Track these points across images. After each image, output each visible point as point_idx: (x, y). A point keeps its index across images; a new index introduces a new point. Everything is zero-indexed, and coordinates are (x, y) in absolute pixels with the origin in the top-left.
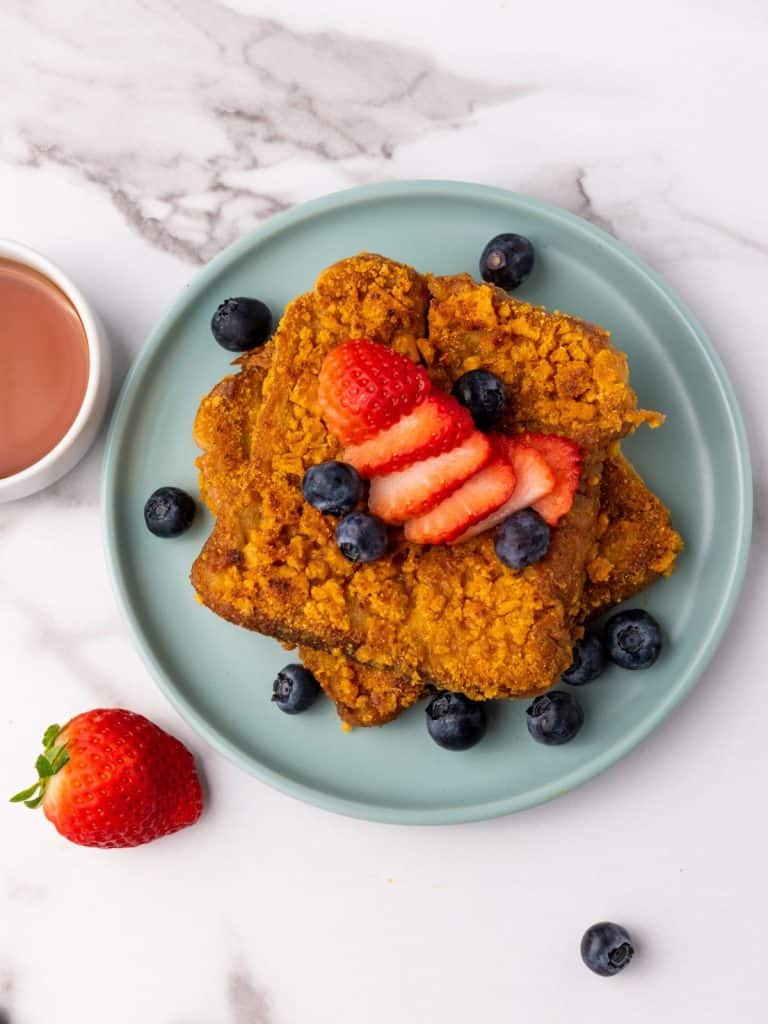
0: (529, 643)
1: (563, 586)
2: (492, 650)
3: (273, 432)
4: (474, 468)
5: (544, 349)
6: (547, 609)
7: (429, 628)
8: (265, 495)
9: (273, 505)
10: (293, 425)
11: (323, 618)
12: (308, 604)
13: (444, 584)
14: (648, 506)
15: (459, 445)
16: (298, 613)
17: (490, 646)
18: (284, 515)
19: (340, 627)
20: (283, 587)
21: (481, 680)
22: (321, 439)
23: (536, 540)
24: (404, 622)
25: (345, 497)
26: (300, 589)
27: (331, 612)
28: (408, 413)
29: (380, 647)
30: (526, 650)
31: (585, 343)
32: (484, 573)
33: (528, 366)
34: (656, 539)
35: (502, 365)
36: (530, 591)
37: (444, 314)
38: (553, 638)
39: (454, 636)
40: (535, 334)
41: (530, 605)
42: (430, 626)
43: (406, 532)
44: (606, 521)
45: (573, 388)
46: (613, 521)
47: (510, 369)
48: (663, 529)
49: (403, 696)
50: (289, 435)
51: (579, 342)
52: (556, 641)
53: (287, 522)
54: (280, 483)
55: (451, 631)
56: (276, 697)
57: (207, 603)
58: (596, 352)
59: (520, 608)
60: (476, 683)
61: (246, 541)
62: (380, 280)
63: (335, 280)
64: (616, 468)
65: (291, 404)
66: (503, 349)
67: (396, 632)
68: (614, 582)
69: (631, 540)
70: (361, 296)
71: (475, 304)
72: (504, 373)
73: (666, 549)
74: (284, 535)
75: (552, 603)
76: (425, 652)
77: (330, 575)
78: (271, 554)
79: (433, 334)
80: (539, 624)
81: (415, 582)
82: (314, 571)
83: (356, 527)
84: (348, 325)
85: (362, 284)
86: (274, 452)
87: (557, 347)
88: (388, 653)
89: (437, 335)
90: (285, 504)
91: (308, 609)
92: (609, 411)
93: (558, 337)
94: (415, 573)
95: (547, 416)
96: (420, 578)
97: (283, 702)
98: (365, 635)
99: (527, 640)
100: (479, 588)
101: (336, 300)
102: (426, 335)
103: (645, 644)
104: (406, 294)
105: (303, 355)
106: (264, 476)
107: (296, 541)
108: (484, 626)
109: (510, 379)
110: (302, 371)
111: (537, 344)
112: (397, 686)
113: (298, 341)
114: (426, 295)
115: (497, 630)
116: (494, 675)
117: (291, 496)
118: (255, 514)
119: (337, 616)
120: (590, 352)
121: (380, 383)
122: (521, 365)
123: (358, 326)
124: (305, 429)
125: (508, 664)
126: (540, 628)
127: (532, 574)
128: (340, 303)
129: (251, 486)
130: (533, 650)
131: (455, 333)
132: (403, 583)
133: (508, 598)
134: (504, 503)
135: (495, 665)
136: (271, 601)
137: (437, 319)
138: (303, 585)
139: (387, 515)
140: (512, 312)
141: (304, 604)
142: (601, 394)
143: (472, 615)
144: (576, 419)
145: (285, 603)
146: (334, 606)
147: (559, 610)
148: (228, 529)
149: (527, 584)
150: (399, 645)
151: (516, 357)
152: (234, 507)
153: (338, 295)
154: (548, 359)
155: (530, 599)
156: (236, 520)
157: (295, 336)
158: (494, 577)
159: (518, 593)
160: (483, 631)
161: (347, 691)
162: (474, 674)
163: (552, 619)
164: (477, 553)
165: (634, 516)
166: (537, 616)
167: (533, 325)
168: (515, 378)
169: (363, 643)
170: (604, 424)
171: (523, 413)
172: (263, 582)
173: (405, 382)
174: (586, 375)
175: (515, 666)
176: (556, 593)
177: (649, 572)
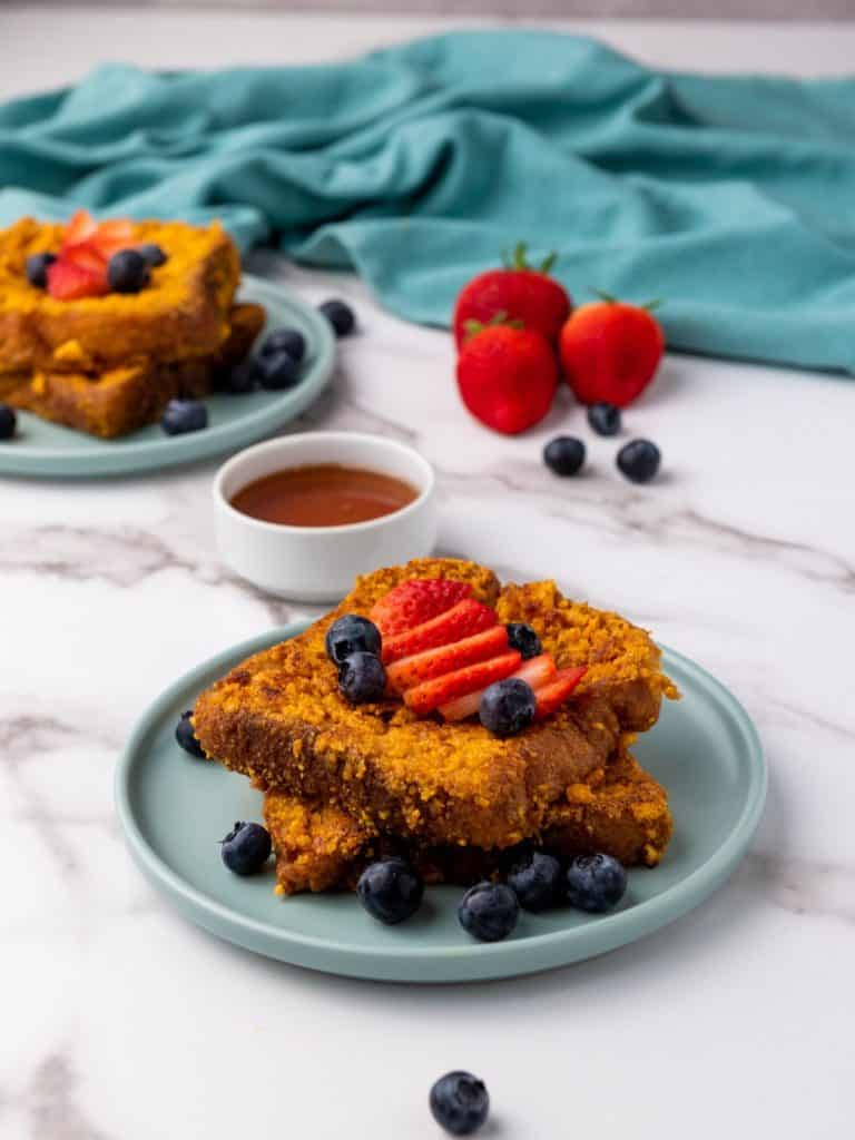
1: (534, 754)
2: (443, 765)
5: (587, 630)
6: (510, 757)
7: (393, 743)
9: (295, 659)
12: (290, 706)
13: (423, 734)
16: (277, 711)
17: (443, 763)
20: (273, 693)
21: (423, 776)
24: (372, 734)
26: (288, 699)
29: (339, 735)
30: (476, 770)
33: (570, 644)
35: (546, 644)
38: (505, 774)
39: (413, 752)
41: (495, 751)
45: (602, 652)
47: (553, 647)
48: (655, 793)
49: (344, 841)
52: (509, 780)
60: (417, 779)
61: (259, 671)
63: (425, 562)
66: (551, 628)
68: (590, 806)
69: (620, 793)
73: (651, 800)
75: (517, 756)
76: (380, 751)
80: (497, 761)
85: (446, 569)
93: (603, 621)
94: (399, 726)
97: (229, 842)
99: (480, 765)
101: (420, 572)
103: (603, 866)
106: (297, 646)
108: (443, 754)
112: (343, 829)
116: (436, 776)
122: (563, 646)
125: (453, 773)
126: (496, 763)
129: (283, 648)
136: (257, 699)
140: (569, 605)
142: (626, 655)
144: (597, 674)
145: (270, 701)
153: (423, 569)
154: (589, 638)
157: (374, 585)
165: (631, 784)
167: (584, 614)
169: (325, 731)
170: (621, 676)
172: (257, 689)
174: (618, 643)
175: (460, 776)
177: (628, 812)
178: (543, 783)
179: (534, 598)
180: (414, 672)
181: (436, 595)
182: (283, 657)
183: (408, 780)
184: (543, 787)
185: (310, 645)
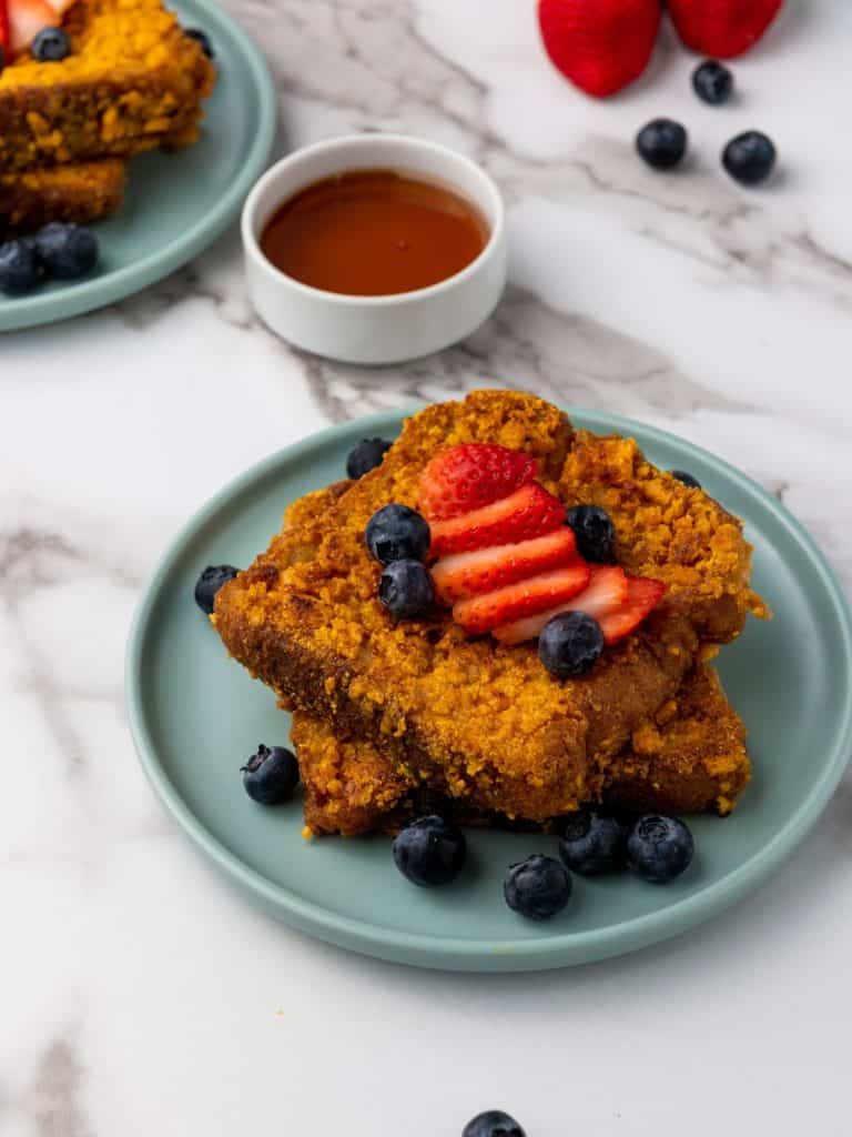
0: (536, 734)
1: (597, 708)
2: (493, 730)
3: (362, 495)
5: (669, 513)
6: (570, 715)
7: (437, 688)
8: (326, 540)
9: (331, 546)
11: (331, 642)
12: (323, 629)
13: (473, 668)
15: (543, 535)
17: (494, 725)
18: (337, 556)
19: (345, 654)
20: (305, 607)
21: (470, 747)
24: (414, 675)
26: (321, 615)
27: (342, 640)
28: (504, 498)
29: (377, 681)
30: (532, 739)
31: (713, 515)
32: (519, 674)
33: (649, 528)
35: (621, 523)
36: (559, 696)
37: (581, 458)
38: (564, 742)
39: (460, 705)
40: (665, 497)
41: (554, 705)
43: (454, 607)
44: (674, 708)
45: (685, 552)
47: (628, 529)
48: (733, 737)
49: (381, 792)
51: (708, 513)
52: (567, 750)
53: (338, 564)
55: (458, 699)
58: (721, 524)
59: (541, 704)
60: (463, 749)
61: (290, 563)
62: (531, 412)
63: (486, 396)
64: (707, 680)
65: (392, 481)
66: (627, 505)
68: (658, 758)
70: (505, 419)
71: (616, 451)
72: (621, 532)
73: (728, 753)
74: (329, 573)
75: (578, 713)
76: (423, 704)
78: (307, 582)
79: (564, 479)
80: (557, 723)
81: (442, 657)
84: (482, 440)
85: (510, 409)
86: (354, 510)
87: (684, 514)
88: (382, 690)
89: (567, 481)
90: (343, 549)
91: (321, 632)
92: (714, 577)
93: (687, 504)
94: (446, 652)
96: (450, 656)
97: (249, 774)
98: (367, 669)
99: (535, 730)
100: (508, 684)
101: (479, 412)
102: (556, 479)
103: (668, 838)
104: (550, 432)
106: (334, 523)
107: (339, 582)
108: (495, 708)
109: (625, 539)
110: (416, 460)
111: (665, 508)
112: (380, 778)
115: (507, 717)
116: (485, 747)
117: (354, 548)
119: (347, 646)
120: (715, 524)
122: (640, 528)
126: (554, 727)
127: (569, 686)
128: (482, 416)
129: (317, 527)
130: (537, 742)
131: (586, 486)
133: (533, 695)
135: (492, 738)
136: (286, 615)
137: (573, 466)
139: (441, 583)
140: (651, 472)
141: (318, 628)
142: (711, 561)
143: (488, 694)
144: (676, 582)
145: (300, 618)
147: (584, 723)
149: (560, 690)
150: (399, 688)
152: (291, 540)
153: (483, 408)
154: (671, 525)
155: (556, 702)
156: (286, 549)
157: (425, 429)
158: (528, 678)
160: (493, 712)
162: (465, 740)
164: (520, 659)
165: (706, 720)
166: (556, 717)
167: (667, 488)
168: (630, 539)
169: (361, 673)
172: (286, 598)
174: (703, 540)
175: (512, 747)
176: (587, 708)
177: (700, 767)
178: (605, 738)
179: (610, 463)
180: (466, 584)
181: (496, 476)
182: (317, 539)
183: (453, 749)
184: (606, 743)
185: (349, 521)
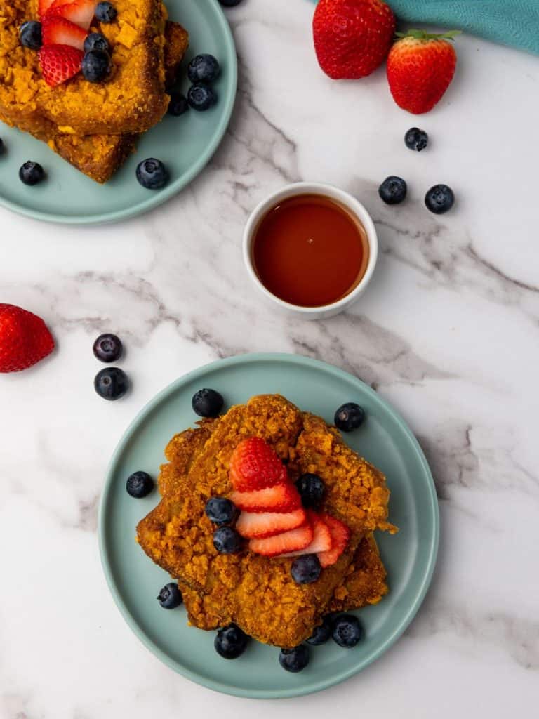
0: (291, 623)
2: (272, 620)
3: (202, 470)
4: (293, 526)
5: (350, 475)
6: (307, 607)
8: (187, 500)
10: (213, 470)
11: (194, 574)
12: (189, 564)
13: (260, 576)
14: (376, 568)
15: (290, 512)
16: (182, 567)
17: (272, 617)
18: (193, 514)
19: (201, 582)
20: (179, 551)
22: (224, 481)
23: (312, 574)
24: (233, 589)
25: (225, 519)
26: (187, 555)
27: (199, 572)
28: (271, 487)
29: (217, 599)
30: (289, 626)
31: (371, 480)
32: (282, 578)
34: (375, 587)
35: (327, 474)
36: (301, 596)
37: (306, 441)
38: (304, 623)
40: (348, 466)
41: (299, 603)
42: (245, 597)
43: (250, 544)
44: (352, 568)
45: (357, 500)
46: (356, 569)
47: (330, 478)
50: (209, 474)
51: (368, 479)
52: (306, 626)
53: (193, 518)
54: (196, 498)
55: (255, 603)
56: (160, 598)
57: (140, 543)
58: (375, 486)
59: (293, 603)
61: (170, 520)
62: (281, 412)
63: (258, 405)
64: (368, 543)
65: (215, 459)
67: (228, 594)
68: (346, 602)
69: (362, 583)
70: (269, 417)
71: (323, 442)
72: (327, 479)
73: (378, 594)
74: (189, 524)
75: (310, 606)
76: (239, 609)
77: (205, 552)
78: (180, 532)
79: (298, 447)
80: (301, 614)
81: (246, 570)
82: (198, 548)
83: (225, 536)
84: (258, 429)
86: (199, 481)
87: (356, 477)
88: (220, 603)
89: (300, 448)
90: (195, 509)
91: (188, 567)
92: (371, 518)
93: (358, 472)
94: (247, 566)
95: (340, 508)
96: (249, 569)
97: (163, 601)
98: (212, 590)
99: (291, 620)
100: (277, 585)
101: (255, 415)
102: (294, 446)
103: (352, 637)
104: (291, 423)
105: (230, 437)
107: (194, 529)
108: (272, 606)
109: (329, 483)
110: (226, 444)
111: (348, 471)
113: (229, 429)
114: (301, 428)
115: (278, 610)
116: (269, 634)
117: (199, 505)
118: (179, 508)
119: (201, 576)
120: (372, 486)
121: (262, 468)
123: (262, 432)
124: (218, 474)
125: (277, 630)
126: (299, 617)
127: (305, 588)
128: (257, 417)
129: (181, 494)
130: (292, 627)
131: (309, 451)
132: (240, 568)
133: (289, 596)
134: (302, 549)
135: (271, 628)
136: (171, 556)
137: (302, 440)
138: (189, 553)
139: (243, 533)
140: (341, 451)
141: (187, 563)
142: (370, 508)
143: (268, 598)
144: (354, 516)
146: (201, 569)
147: (313, 611)
148: (163, 511)
149: (301, 592)
150: (227, 601)
151: (335, 474)
152: (169, 501)
153: (257, 413)
154: (350, 481)
155: (300, 600)
156: (168, 508)
157: (229, 426)
158: (286, 582)
159: (295, 595)
160: (271, 608)
161: (195, 609)
162: (259, 629)
163: (307, 614)
164: (282, 566)
165: (367, 570)
166: (301, 610)
167: (348, 461)
168: (331, 483)
169: (209, 594)
170: (367, 524)
171: (329, 502)
172: (170, 545)
173: (274, 472)
175: (281, 632)
176: (314, 601)
185: (197, 487)
